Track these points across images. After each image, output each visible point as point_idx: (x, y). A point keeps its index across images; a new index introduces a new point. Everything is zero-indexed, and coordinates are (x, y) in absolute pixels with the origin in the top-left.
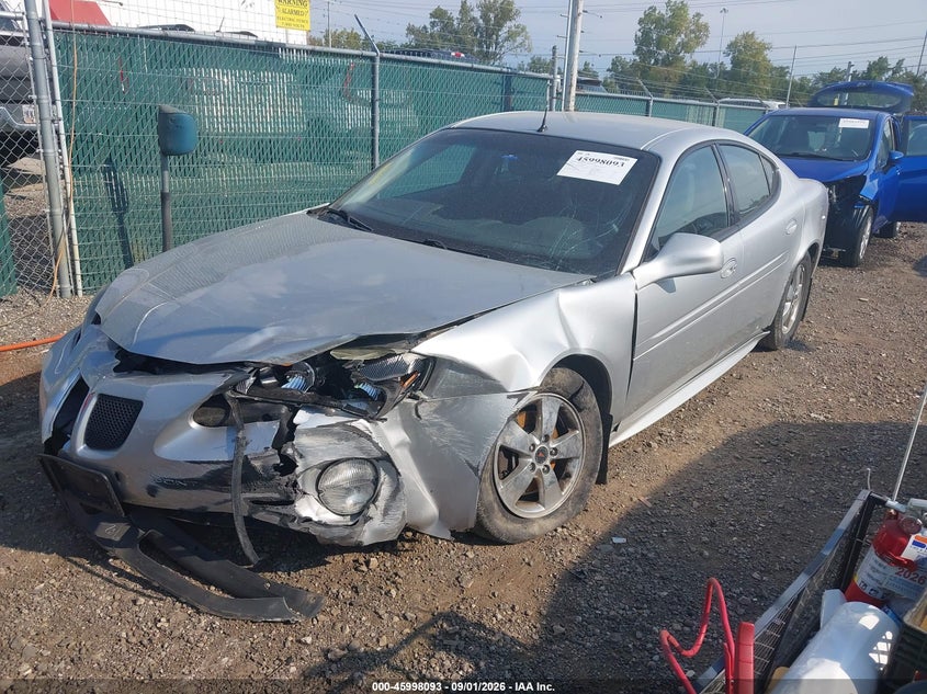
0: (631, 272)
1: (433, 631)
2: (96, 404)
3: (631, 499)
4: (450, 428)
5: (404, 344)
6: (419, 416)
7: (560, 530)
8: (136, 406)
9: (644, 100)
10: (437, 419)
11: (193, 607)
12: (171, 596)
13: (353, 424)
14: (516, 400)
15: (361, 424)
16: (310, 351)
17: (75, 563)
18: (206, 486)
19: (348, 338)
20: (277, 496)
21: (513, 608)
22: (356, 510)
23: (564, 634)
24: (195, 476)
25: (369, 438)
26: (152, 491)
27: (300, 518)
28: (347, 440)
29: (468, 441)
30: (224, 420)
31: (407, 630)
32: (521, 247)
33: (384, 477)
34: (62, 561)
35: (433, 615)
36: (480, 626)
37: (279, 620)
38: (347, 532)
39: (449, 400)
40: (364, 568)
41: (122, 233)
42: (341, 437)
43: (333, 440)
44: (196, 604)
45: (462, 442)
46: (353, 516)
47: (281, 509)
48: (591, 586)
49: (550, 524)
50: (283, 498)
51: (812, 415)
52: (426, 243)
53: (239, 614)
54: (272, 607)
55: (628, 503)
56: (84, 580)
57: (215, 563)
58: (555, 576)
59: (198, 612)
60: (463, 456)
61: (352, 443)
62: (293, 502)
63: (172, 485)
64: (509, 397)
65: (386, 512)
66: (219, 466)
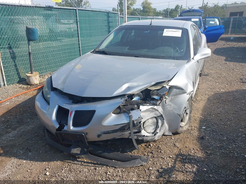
0: (193, 59)
1: (179, 159)
2: (75, 114)
3: (198, 117)
4: (173, 105)
5: (166, 83)
6: (166, 103)
7: (189, 128)
8: (93, 112)
9: (138, 18)
10: (170, 103)
11: (113, 167)
12: (104, 165)
13: (154, 107)
14: (189, 95)
15: (155, 107)
16: (143, 89)
17: (67, 162)
18: (118, 131)
19: (153, 83)
20: (136, 131)
21: (193, 149)
22: (153, 131)
23: (210, 153)
24: (116, 129)
25: (158, 111)
26: (99, 136)
27: (142, 136)
28: (153, 112)
29: (178, 108)
30: (120, 111)
31: (173, 161)
32: (163, 55)
33: (160, 121)
34: (63, 162)
35: (176, 155)
36: (189, 155)
37: (140, 165)
38: (153, 137)
39: (173, 97)
40: (150, 147)
41: (16, 66)
42: (152, 112)
43: (149, 113)
44: (114, 166)
45: (176, 108)
46: (153, 133)
47: (138, 134)
48: (207, 140)
49: (187, 127)
50: (138, 131)
51: (221, 90)
52: (136, 57)
53: (128, 166)
54: (137, 162)
55: (198, 118)
56: (75, 166)
57: (111, 153)
58: (196, 139)
59: (115, 168)
60: (176, 112)
61: (154, 113)
62: (141, 132)
63: (108, 133)
64: (187, 94)
65: (160, 131)
66: (124, 125)
